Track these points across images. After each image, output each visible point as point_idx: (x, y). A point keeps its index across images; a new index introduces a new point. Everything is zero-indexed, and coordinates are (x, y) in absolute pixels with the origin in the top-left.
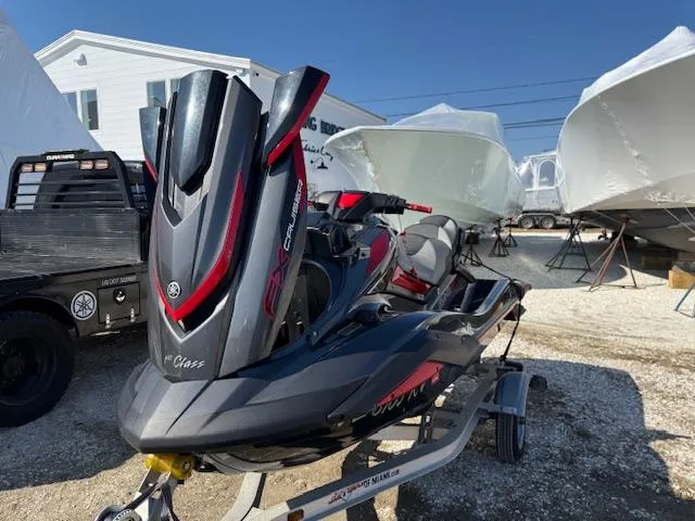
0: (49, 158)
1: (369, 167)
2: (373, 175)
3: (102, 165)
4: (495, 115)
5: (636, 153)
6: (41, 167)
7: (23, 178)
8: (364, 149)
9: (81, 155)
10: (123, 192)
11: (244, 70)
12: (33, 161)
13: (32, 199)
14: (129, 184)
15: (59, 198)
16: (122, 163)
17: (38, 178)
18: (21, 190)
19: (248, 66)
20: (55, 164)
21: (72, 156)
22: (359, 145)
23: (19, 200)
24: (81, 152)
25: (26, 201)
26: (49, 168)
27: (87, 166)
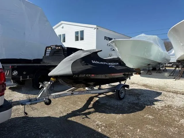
1: (117, 49)
2: (118, 50)
3: (59, 48)
6: (50, 48)
7: (47, 51)
8: (115, 44)
9: (56, 46)
10: (63, 53)
11: (95, 28)
12: (49, 47)
13: (49, 54)
14: (64, 51)
15: (53, 54)
16: (63, 47)
18: (47, 53)
19: (96, 27)
20: (52, 48)
21: (55, 46)
22: (114, 44)
23: (46, 54)
24: (56, 45)
26: (51, 49)
27: (57, 48)
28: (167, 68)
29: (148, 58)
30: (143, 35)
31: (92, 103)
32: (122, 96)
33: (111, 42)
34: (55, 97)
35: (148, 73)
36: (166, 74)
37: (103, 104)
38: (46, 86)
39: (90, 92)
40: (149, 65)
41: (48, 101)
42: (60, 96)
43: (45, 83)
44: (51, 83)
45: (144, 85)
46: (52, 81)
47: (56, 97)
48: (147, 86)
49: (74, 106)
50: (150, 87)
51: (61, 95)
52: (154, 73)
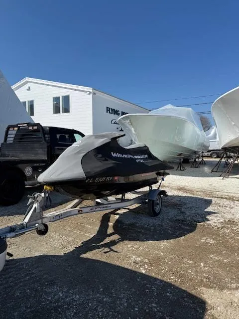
0: (19, 125)
1: (133, 129)
2: (134, 132)
3: (35, 128)
4: (190, 109)
5: (233, 123)
6: (16, 129)
7: (10, 132)
8: (131, 122)
9: (29, 124)
10: (42, 136)
11: (90, 92)
12: (13, 127)
13: (12, 139)
14: (44, 134)
15: (21, 139)
16: (42, 127)
17: (15, 132)
18: (9, 136)
19: (91, 91)
20: (20, 127)
21: (26, 125)
22: (128, 121)
23: (8, 139)
24: (29, 123)
25: (10, 140)
26: (19, 129)
27: (31, 128)
28: (205, 159)
29: (180, 145)
30: (169, 106)
31: (111, 224)
32: (157, 209)
33: (122, 118)
34: (52, 220)
35: (179, 168)
36: (206, 169)
37: (129, 225)
38: (38, 201)
39: (110, 207)
40: (180, 155)
41: (42, 228)
42: (61, 217)
43: (36, 195)
44: (47, 195)
45: (181, 189)
46: (48, 191)
47: (54, 219)
48: (185, 190)
49: (82, 233)
50: (191, 191)
51: (61, 215)
52: (188, 168)
